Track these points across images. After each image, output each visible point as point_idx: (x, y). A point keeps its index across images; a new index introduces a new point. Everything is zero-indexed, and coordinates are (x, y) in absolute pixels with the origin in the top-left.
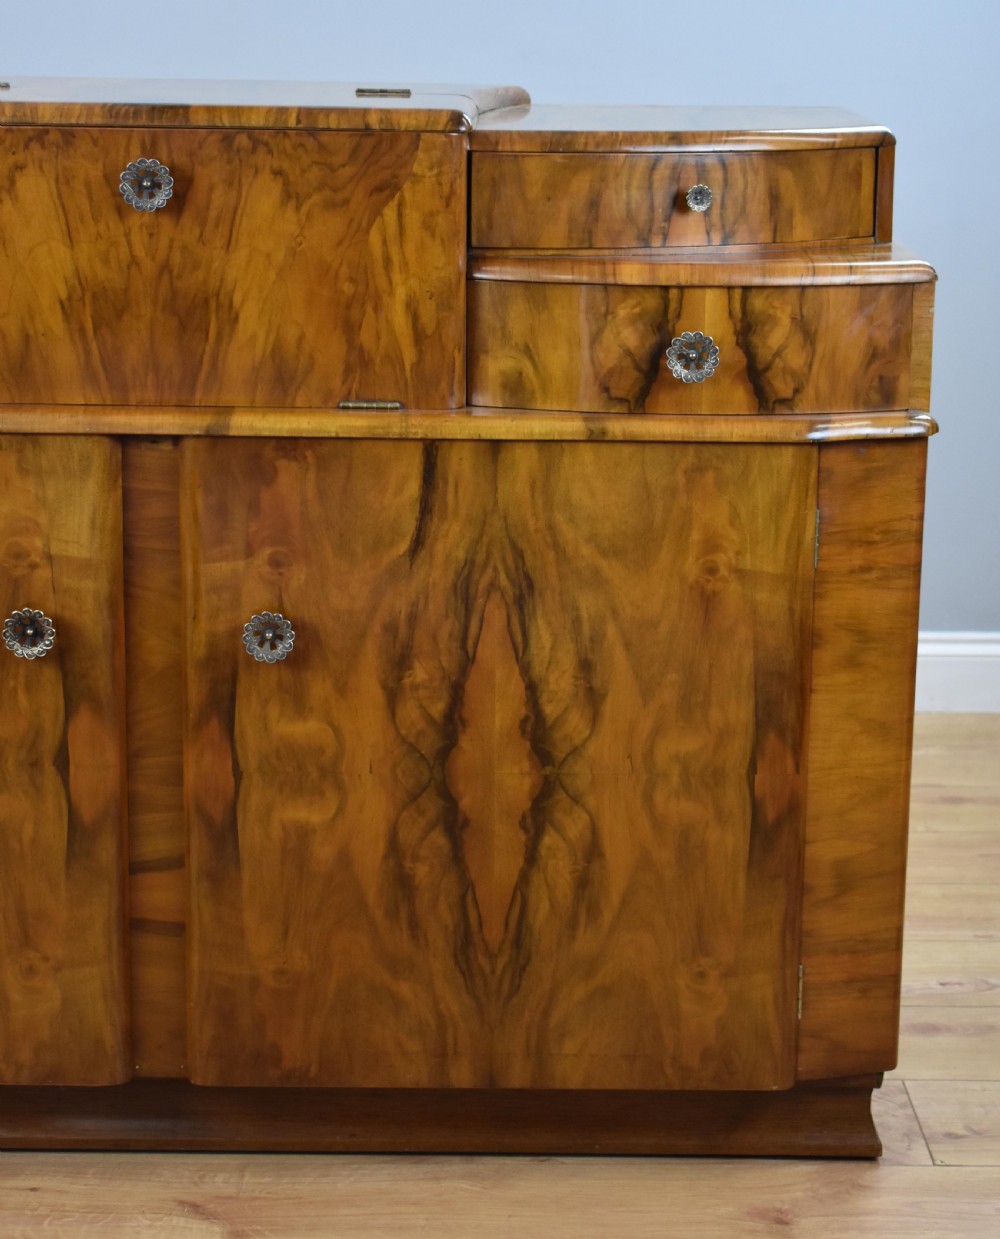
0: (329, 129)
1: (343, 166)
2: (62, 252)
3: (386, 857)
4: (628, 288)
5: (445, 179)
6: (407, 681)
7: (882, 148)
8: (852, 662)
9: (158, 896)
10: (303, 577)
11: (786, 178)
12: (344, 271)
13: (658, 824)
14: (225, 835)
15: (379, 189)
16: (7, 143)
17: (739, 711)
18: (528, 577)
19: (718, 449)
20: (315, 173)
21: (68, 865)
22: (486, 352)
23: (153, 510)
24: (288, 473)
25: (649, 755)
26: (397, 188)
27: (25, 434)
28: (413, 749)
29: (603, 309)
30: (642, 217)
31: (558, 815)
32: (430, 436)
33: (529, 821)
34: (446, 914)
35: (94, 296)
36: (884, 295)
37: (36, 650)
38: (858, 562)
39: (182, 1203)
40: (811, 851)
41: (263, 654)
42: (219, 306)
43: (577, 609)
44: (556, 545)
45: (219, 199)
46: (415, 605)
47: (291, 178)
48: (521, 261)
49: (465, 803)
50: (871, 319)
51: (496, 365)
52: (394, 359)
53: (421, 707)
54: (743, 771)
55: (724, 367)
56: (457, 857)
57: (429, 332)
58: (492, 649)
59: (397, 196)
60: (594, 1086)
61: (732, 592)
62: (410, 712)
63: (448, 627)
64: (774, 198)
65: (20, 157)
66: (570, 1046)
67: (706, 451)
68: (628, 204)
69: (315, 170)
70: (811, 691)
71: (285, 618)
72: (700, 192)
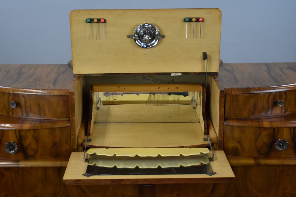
4: (265, 128)
22: (228, 142)
29: (259, 133)
30: (266, 107)
44: (247, 190)
48: (238, 121)
51: (231, 145)
55: (289, 147)
68: (263, 105)
72: (281, 102)
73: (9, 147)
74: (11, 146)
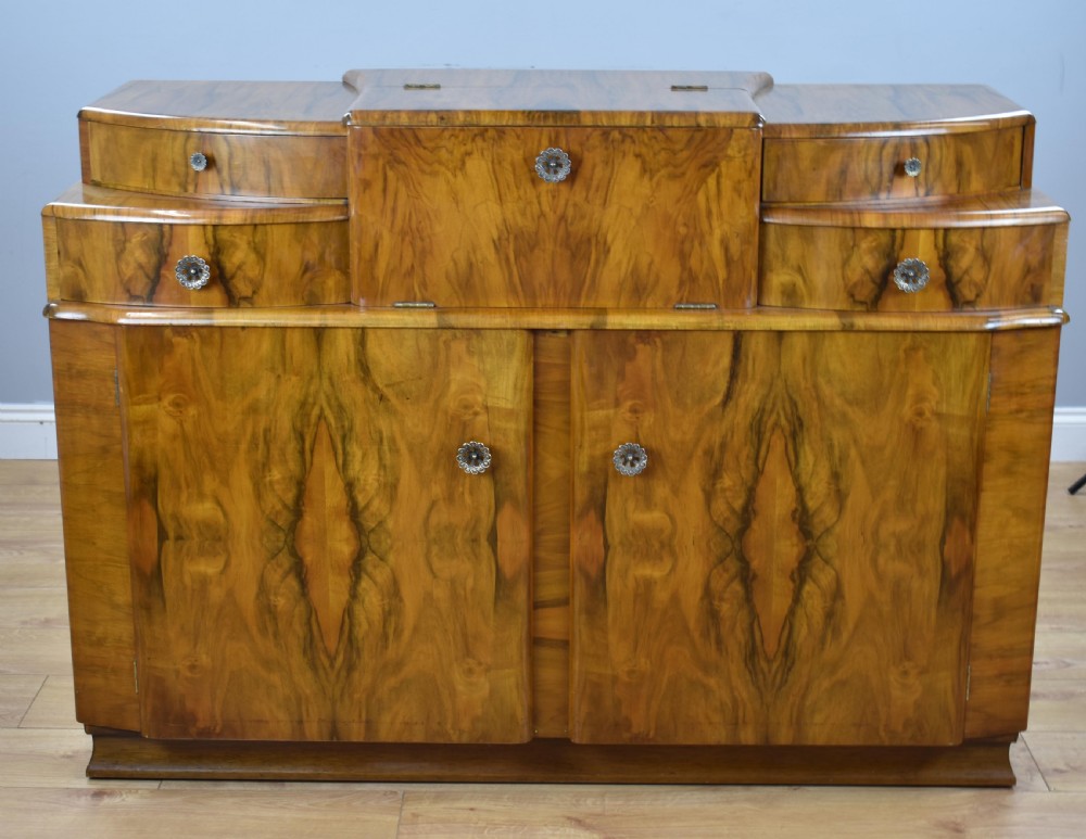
0: (673, 127)
1: (682, 150)
2: (495, 208)
3: (702, 599)
4: (868, 230)
5: (749, 159)
6: (718, 486)
7: (1027, 125)
8: (1008, 471)
9: (552, 623)
10: (652, 420)
11: (967, 150)
12: (680, 218)
13: (880, 577)
14: (597, 586)
15: (705, 166)
16: (461, 138)
17: (935, 503)
18: (799, 419)
19: (927, 336)
20: (663, 156)
21: (495, 604)
22: (771, 271)
23: (554, 376)
24: (643, 351)
25: (876, 533)
26: (717, 165)
27: (472, 329)
28: (721, 529)
29: (851, 244)
30: (875, 180)
31: (815, 571)
32: (739, 328)
33: (796, 576)
34: (741, 636)
35: (516, 238)
36: (1036, 232)
37: (479, 468)
38: (1014, 407)
39: (569, 818)
40: (978, 592)
41: (626, 470)
42: (597, 243)
43: (831, 440)
44: (818, 398)
45: (599, 172)
46: (725, 437)
47: (648, 159)
48: (796, 210)
49: (755, 564)
50: (1027, 248)
51: (778, 279)
52: (712, 277)
53: (728, 503)
54: (937, 543)
55: (931, 281)
56: (748, 599)
57: (735, 258)
58: (775, 466)
59: (717, 170)
60: (834, 743)
61: (933, 428)
62: (720, 506)
63: (747, 451)
64: (959, 164)
65: (469, 147)
66: (818, 718)
67: (919, 338)
68: (866, 171)
69: (663, 153)
70: (982, 490)
71: (641, 447)
72: (913, 163)
73: (187, 272)
74: (191, 270)
